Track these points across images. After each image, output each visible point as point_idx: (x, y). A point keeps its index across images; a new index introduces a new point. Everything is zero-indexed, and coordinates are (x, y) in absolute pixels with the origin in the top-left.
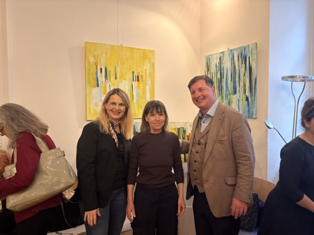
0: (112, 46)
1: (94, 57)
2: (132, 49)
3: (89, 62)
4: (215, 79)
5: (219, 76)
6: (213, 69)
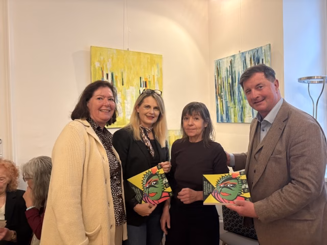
0: (118, 51)
2: (139, 53)
3: (95, 68)
4: (226, 84)
5: (230, 81)
6: (224, 74)
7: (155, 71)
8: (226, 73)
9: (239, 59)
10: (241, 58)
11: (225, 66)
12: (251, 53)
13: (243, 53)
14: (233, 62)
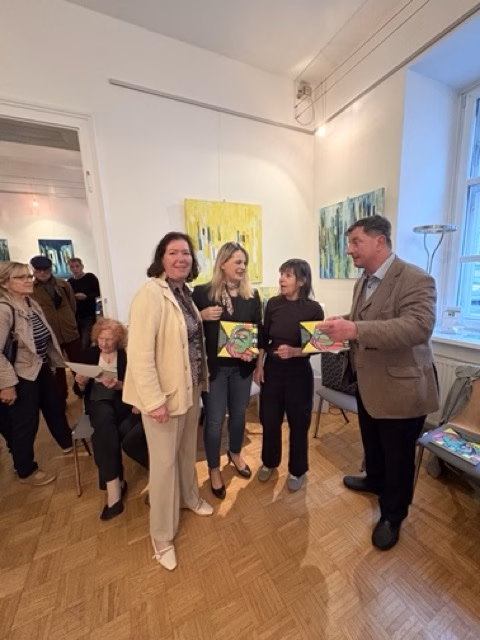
0: (214, 203)
1: (195, 216)
2: (236, 204)
3: (190, 223)
7: (253, 224)
8: (331, 223)
9: (347, 207)
10: (349, 205)
11: (331, 215)
12: (361, 199)
13: (351, 200)
14: (339, 211)
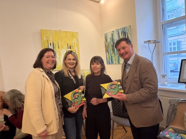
0: (55, 31)
1: (46, 37)
2: (66, 32)
3: (44, 40)
4: (110, 46)
5: (112, 44)
6: (109, 40)
7: (75, 41)
8: (110, 40)
9: (116, 33)
10: (117, 32)
11: (109, 36)
12: (121, 30)
13: (117, 30)
14: (113, 34)
